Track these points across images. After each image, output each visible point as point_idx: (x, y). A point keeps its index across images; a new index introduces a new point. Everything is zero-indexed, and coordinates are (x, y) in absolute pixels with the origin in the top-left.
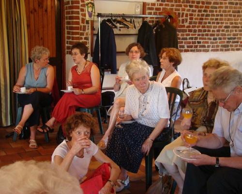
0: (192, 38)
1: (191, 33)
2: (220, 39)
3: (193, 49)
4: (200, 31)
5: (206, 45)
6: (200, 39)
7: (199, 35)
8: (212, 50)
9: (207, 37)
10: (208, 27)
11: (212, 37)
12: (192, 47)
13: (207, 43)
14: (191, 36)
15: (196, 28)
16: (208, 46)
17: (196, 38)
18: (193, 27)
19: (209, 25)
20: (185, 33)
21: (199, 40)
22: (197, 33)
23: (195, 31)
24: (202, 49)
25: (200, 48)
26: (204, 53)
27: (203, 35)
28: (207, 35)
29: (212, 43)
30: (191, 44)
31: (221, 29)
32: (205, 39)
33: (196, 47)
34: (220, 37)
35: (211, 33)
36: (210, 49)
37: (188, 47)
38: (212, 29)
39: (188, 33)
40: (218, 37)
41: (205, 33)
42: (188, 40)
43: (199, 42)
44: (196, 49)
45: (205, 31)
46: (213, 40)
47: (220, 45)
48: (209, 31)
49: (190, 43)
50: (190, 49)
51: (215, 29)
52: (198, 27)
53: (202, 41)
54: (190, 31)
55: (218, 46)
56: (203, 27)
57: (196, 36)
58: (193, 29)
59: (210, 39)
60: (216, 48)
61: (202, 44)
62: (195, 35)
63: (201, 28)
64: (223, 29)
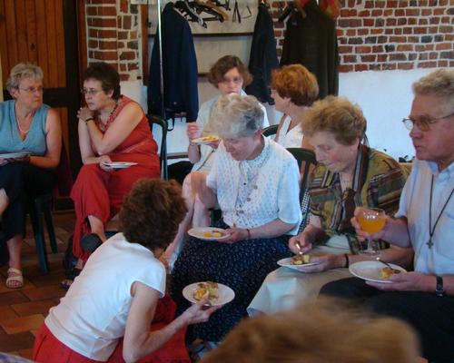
0: (373, 40)
1: (369, 28)
2: (439, 39)
3: (376, 63)
4: (391, 22)
5: (407, 54)
6: (392, 40)
7: (389, 32)
8: (420, 66)
9: (407, 36)
10: (409, 13)
11: (420, 36)
12: (372, 58)
13: (409, 48)
14: (370, 35)
15: (382, 17)
16: (412, 57)
17: (382, 39)
18: (375, 14)
19: (412, 8)
20: (356, 28)
21: (388, 43)
22: (385, 27)
23: (380, 23)
24: (397, 62)
25: (393, 62)
26: (402, 71)
27: (398, 32)
28: (408, 31)
29: (420, 48)
30: (371, 54)
31: (441, 16)
32: (404, 40)
33: (383, 58)
34: (438, 33)
35: (417, 26)
36: (416, 62)
37: (364, 59)
38: (418, 18)
39: (363, 27)
40: (433, 35)
41: (402, 27)
42: (364, 45)
43: (389, 49)
44: (381, 63)
45: (403, 22)
46: (423, 41)
47: (439, 52)
48: (412, 22)
49: (368, 50)
50: (368, 64)
51: (428, 18)
52: (385, 15)
53: (396, 44)
54: (368, 23)
55: (433, 56)
56: (398, 13)
57: (383, 34)
58: (375, 18)
59: (415, 40)
60: (429, 60)
61: (395, 52)
62: (380, 31)
63: (393, 16)
64: (445, 15)
